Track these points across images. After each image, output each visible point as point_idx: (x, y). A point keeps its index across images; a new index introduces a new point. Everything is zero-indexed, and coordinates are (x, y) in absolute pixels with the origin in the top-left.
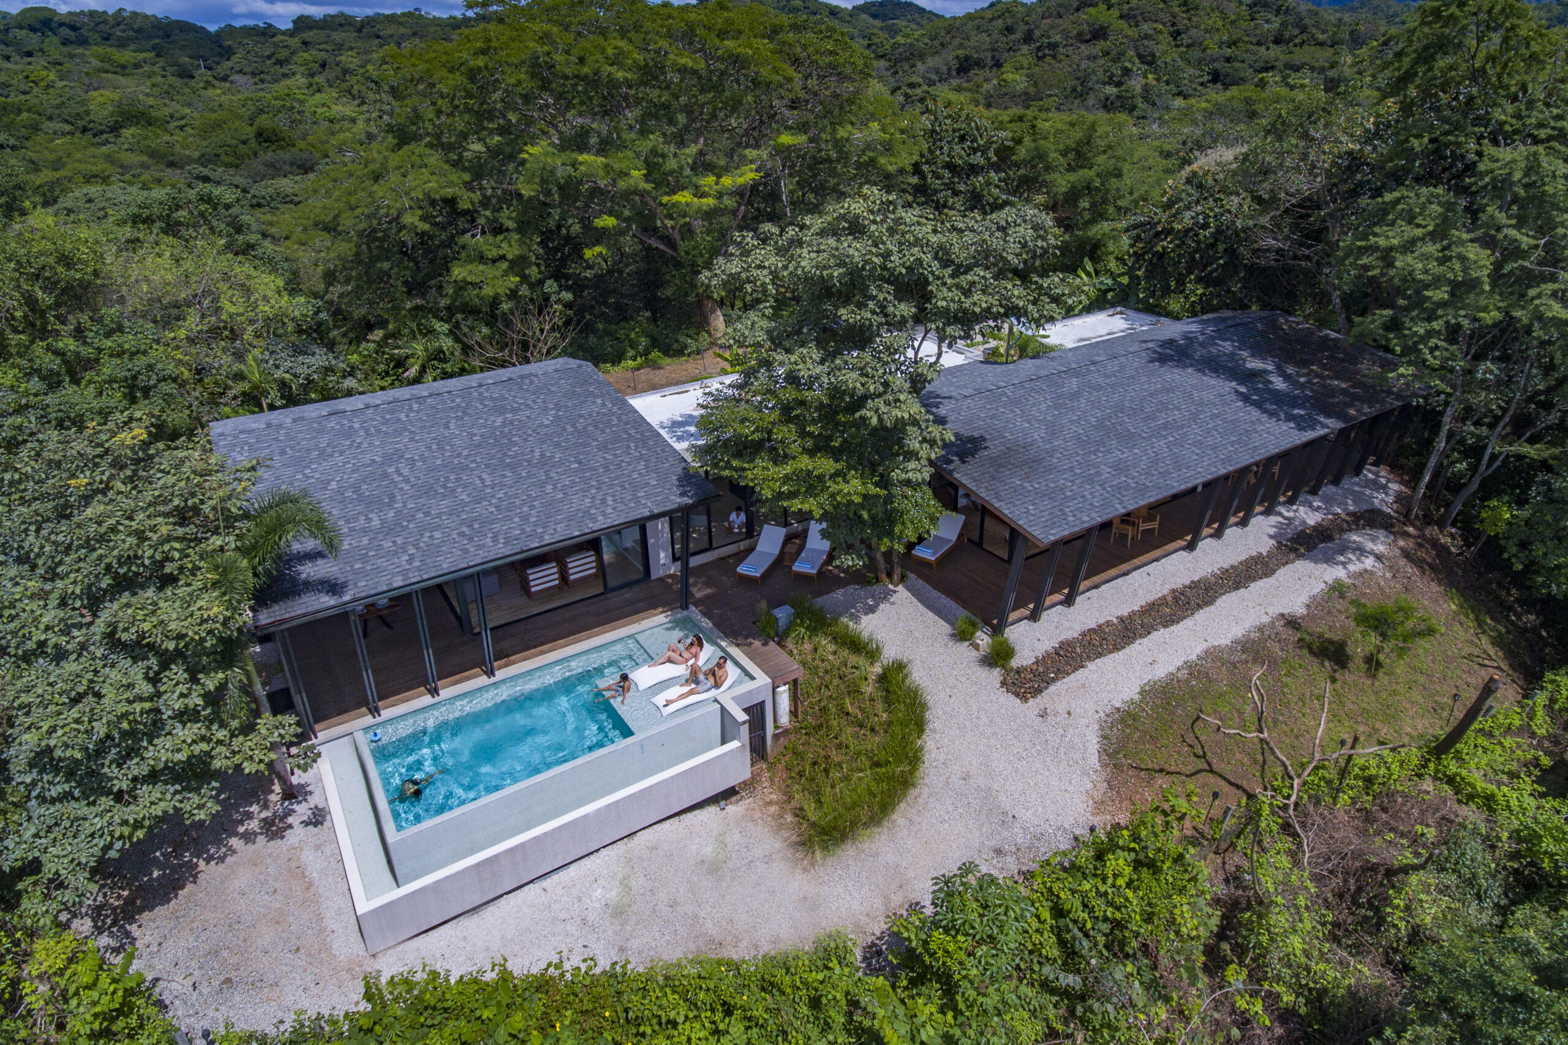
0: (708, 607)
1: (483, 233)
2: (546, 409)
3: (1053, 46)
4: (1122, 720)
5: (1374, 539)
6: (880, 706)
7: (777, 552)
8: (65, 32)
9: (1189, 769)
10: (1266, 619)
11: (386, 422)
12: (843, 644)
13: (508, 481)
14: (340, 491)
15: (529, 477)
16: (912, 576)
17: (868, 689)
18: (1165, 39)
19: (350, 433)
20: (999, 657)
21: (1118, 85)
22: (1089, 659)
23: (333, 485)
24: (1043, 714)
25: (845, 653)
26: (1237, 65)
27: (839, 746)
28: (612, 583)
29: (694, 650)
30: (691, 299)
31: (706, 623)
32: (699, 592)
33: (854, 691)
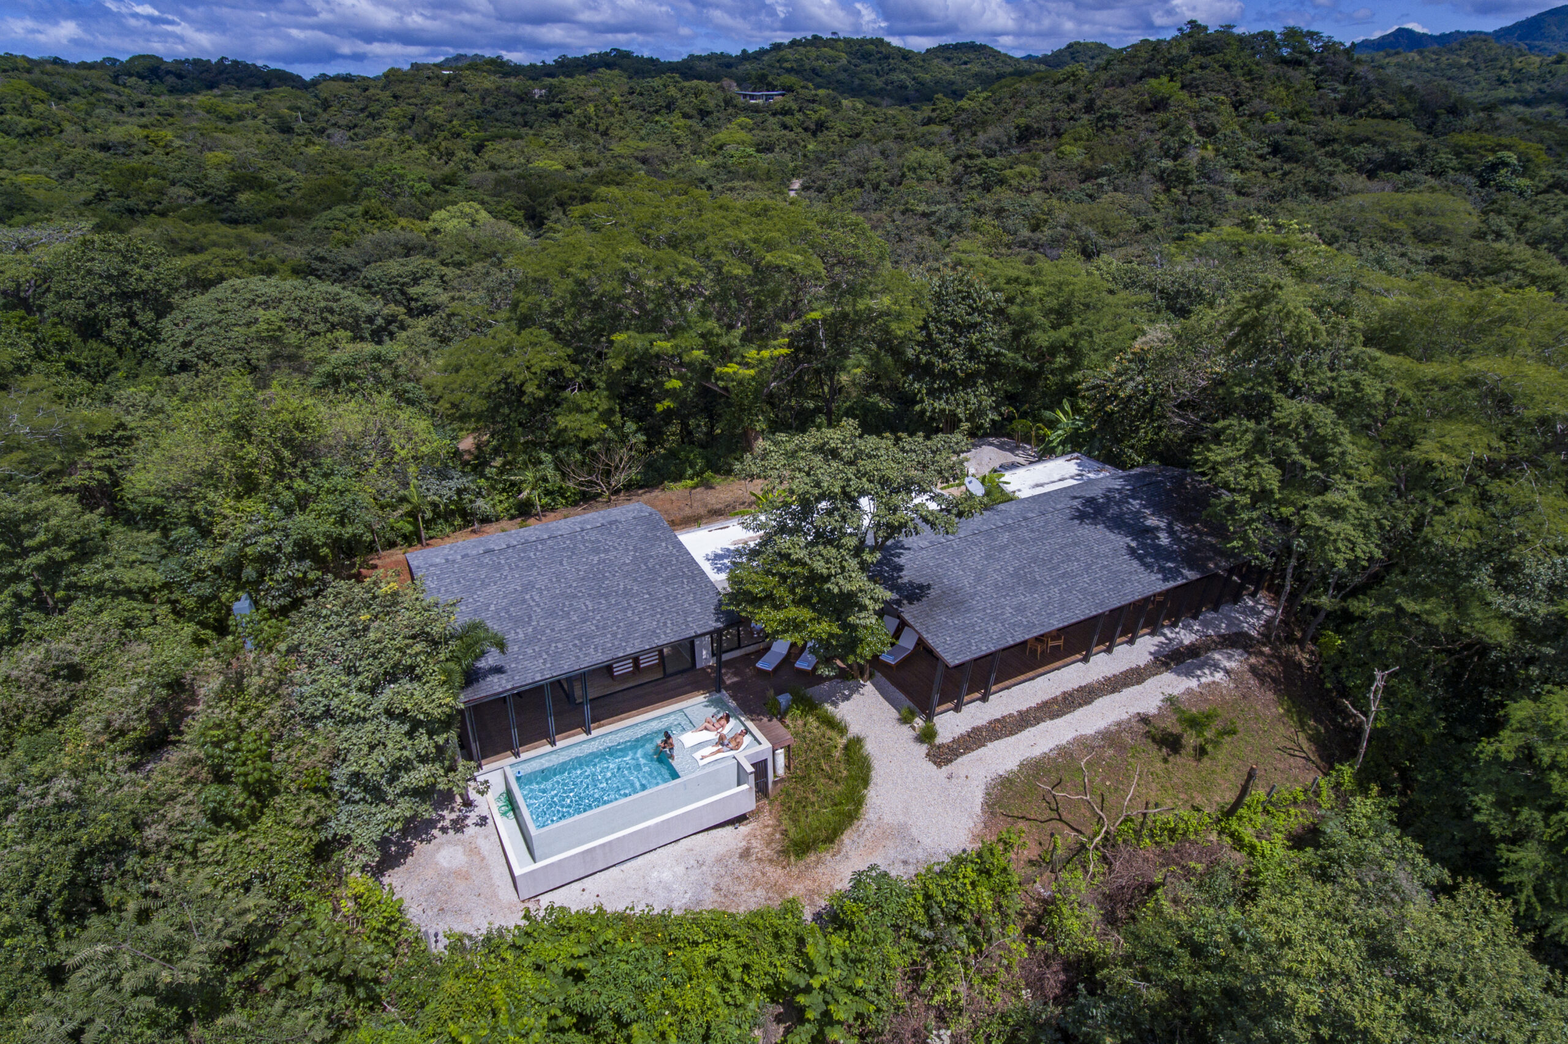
0: (736, 691)
1: (580, 389)
2: (627, 550)
3: (1113, 117)
4: (1002, 784)
5: (1230, 658)
6: (842, 767)
7: (785, 652)
8: (171, 80)
9: (1045, 817)
10: (1125, 717)
11: (521, 559)
12: (823, 722)
13: (603, 607)
14: (497, 612)
15: (617, 604)
16: (878, 675)
17: (837, 754)
18: (1227, 109)
19: (498, 568)
20: (927, 736)
21: (1175, 158)
22: (991, 740)
23: (492, 608)
24: (950, 777)
25: (824, 728)
26: (1297, 138)
27: (814, 791)
28: (669, 670)
29: (723, 722)
30: (739, 431)
31: (733, 704)
32: (729, 680)
33: (828, 755)
